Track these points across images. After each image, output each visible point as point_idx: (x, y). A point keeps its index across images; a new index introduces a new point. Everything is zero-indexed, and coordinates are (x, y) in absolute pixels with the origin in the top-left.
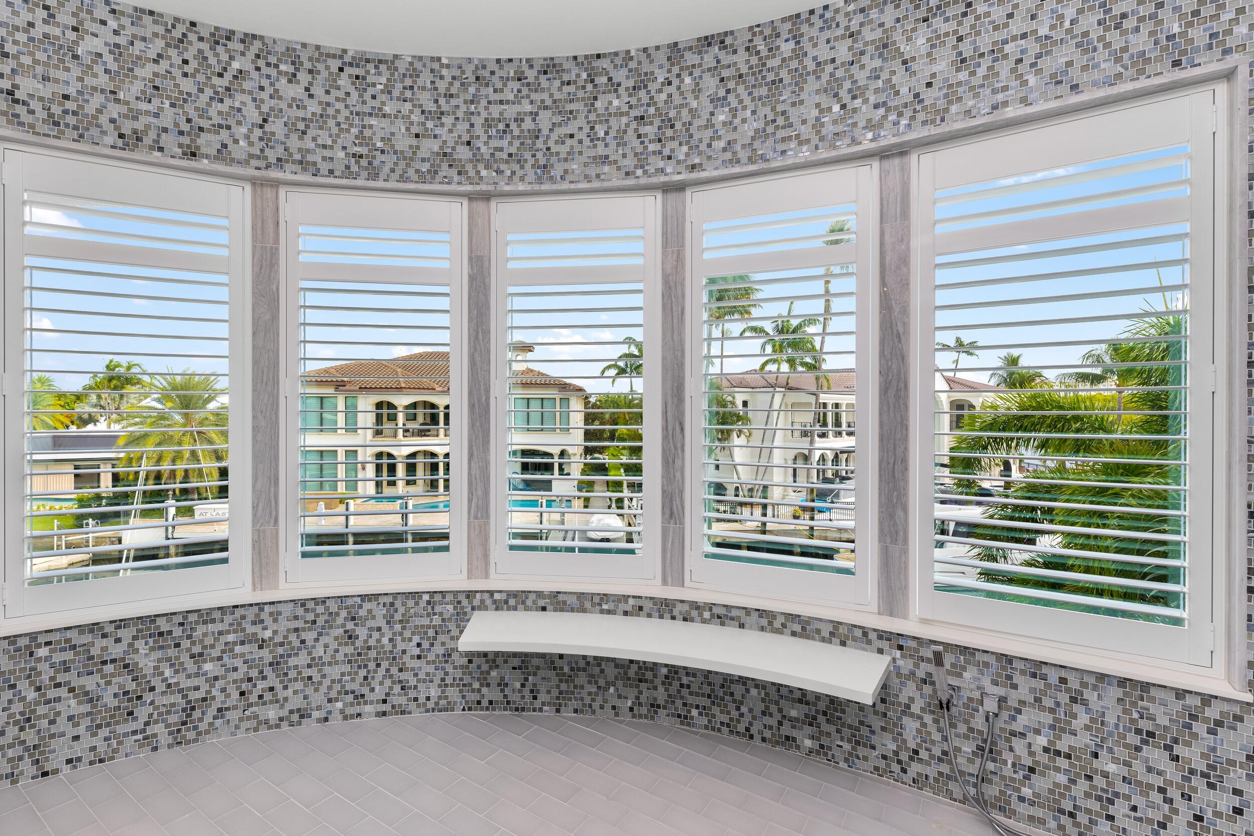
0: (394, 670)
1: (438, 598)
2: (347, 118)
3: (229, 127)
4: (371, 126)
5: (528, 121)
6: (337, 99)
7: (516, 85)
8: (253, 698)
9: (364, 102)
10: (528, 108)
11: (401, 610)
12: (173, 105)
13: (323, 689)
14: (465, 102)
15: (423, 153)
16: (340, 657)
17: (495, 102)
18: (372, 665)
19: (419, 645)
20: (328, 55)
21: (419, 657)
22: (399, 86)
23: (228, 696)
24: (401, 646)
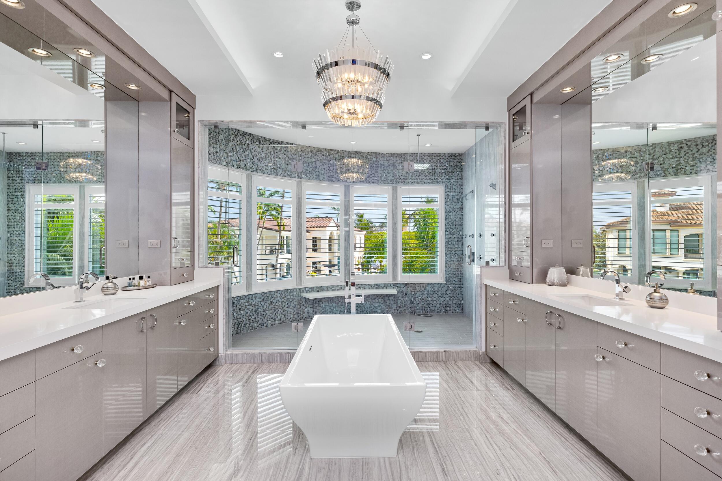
0: (282, 311)
1: (292, 290)
2: (271, 158)
3: (246, 160)
4: (276, 161)
5: (314, 163)
6: (269, 153)
7: (310, 153)
8: (251, 321)
9: (275, 154)
10: (314, 160)
11: (284, 295)
12: (235, 154)
13: (266, 318)
14: (299, 156)
15: (288, 169)
16: (270, 309)
17: (306, 157)
18: (277, 310)
19: (288, 304)
20: (267, 140)
21: (288, 307)
22: (283, 150)
23: (246, 320)
24: (284, 304)
